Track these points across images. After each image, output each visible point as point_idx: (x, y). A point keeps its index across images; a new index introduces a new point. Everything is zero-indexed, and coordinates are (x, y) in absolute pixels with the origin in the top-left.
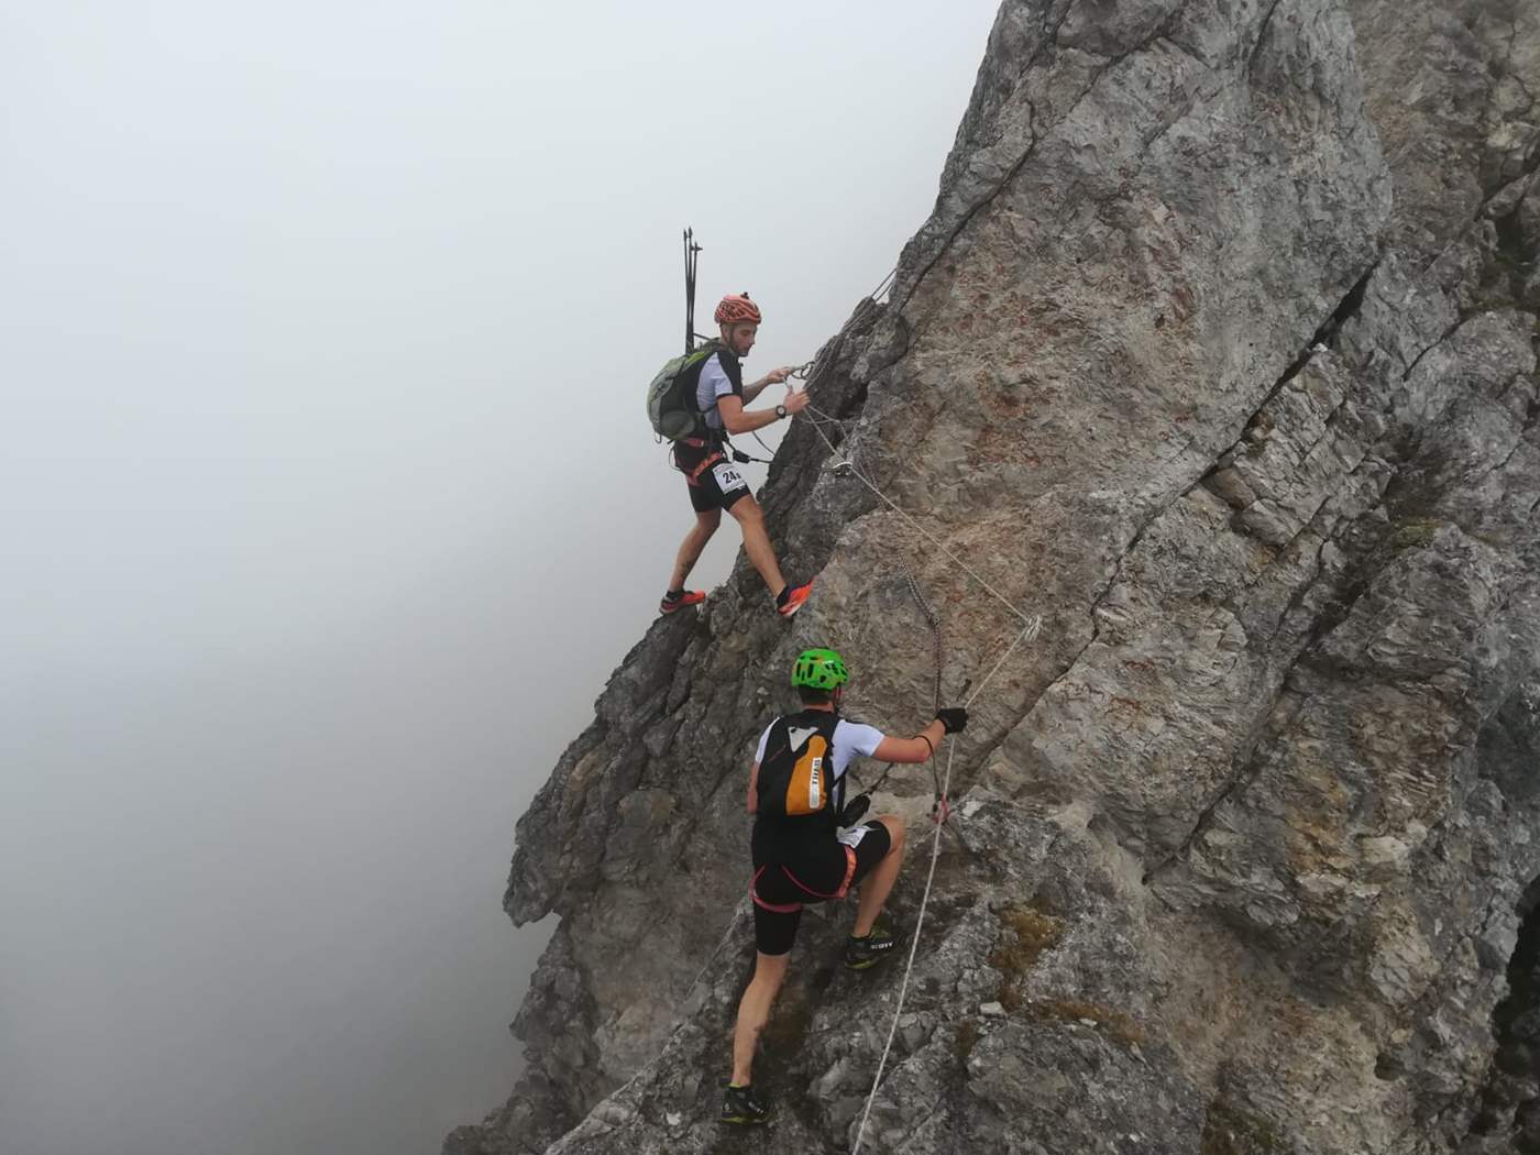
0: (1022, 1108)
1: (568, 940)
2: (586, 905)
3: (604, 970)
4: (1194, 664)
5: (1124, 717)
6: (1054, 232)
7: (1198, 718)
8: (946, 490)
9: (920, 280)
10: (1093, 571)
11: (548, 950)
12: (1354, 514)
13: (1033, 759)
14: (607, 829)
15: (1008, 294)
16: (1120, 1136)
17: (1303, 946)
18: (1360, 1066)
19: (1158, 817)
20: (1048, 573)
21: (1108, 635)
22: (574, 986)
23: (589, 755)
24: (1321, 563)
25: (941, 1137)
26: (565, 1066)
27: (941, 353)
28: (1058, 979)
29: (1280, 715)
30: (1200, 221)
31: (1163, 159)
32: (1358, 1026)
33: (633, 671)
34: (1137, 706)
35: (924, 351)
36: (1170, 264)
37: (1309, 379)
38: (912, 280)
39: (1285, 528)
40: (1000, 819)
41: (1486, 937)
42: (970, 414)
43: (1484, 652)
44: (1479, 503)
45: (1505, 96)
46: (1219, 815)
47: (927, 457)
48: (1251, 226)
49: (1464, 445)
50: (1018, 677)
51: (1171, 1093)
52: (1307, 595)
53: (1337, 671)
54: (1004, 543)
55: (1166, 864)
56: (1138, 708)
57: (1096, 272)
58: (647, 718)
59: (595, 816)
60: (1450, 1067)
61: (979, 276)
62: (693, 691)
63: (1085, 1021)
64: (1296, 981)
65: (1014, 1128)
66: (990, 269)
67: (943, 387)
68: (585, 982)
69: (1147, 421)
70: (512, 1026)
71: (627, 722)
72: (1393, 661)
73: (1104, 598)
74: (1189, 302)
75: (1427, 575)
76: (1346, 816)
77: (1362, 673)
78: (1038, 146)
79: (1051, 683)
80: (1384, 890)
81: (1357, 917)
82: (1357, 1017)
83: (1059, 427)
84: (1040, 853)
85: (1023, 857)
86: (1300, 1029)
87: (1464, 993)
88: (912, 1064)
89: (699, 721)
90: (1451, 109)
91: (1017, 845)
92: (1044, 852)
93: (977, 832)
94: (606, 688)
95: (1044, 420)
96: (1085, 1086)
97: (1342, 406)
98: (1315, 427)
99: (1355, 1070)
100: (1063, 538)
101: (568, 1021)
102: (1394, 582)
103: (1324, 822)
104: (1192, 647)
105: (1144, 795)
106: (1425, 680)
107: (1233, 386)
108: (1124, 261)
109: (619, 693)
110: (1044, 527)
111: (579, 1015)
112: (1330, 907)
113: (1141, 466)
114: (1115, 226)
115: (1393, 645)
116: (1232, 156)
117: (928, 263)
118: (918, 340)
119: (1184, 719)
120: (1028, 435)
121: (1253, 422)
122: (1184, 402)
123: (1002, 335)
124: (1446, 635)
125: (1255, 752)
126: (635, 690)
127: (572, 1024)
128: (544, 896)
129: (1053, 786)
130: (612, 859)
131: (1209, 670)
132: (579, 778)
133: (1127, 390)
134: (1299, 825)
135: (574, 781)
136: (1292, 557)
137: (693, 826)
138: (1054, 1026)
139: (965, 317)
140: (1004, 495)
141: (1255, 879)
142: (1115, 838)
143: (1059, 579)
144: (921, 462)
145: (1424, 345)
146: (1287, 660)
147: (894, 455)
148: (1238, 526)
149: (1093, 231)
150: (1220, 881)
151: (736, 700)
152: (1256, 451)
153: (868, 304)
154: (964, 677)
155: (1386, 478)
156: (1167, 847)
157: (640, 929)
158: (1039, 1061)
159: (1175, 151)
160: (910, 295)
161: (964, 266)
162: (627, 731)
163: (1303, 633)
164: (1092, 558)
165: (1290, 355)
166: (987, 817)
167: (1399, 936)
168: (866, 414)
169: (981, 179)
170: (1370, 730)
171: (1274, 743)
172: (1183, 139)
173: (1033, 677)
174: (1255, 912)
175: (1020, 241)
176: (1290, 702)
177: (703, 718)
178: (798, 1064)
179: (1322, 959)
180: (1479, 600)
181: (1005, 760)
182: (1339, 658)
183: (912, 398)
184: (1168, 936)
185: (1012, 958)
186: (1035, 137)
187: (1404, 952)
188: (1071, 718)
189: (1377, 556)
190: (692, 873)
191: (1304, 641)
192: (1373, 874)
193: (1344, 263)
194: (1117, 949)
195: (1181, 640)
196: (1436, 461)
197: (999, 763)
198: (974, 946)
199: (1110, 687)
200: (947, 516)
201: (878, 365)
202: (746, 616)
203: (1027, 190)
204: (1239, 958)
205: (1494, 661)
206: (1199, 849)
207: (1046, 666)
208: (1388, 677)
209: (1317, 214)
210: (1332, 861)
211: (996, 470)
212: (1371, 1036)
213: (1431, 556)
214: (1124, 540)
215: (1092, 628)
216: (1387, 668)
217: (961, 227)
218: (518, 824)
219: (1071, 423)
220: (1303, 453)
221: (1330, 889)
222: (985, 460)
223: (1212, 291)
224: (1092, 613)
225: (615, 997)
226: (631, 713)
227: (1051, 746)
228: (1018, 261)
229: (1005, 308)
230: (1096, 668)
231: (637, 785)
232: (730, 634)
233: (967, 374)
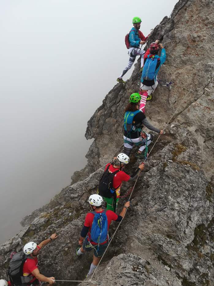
0: (173, 178)
1: (96, 143)
2: (99, 137)
3: (102, 148)
5: (206, 111)
8: (177, 61)
9: (178, 12)
10: (206, 80)
11: (92, 144)
13: (186, 117)
14: (103, 125)
15: (197, 16)
16: (191, 184)
19: (209, 130)
20: (196, 80)
21: (206, 94)
22: (96, 151)
23: (101, 111)
25: (158, 181)
26: (94, 164)
27: (181, 29)
28: (184, 158)
33: (110, 95)
34: (209, 109)
35: (177, 29)
38: (177, 12)
40: (177, 128)
42: (185, 44)
47: (174, 53)
50: (186, 101)
51: (202, 179)
54: (188, 73)
55: (209, 139)
58: (112, 104)
59: (101, 122)
61: (192, 11)
62: (121, 100)
63: (188, 165)
65: (172, 181)
66: (194, 10)
67: (180, 37)
68: (98, 150)
70: (86, 156)
71: (108, 105)
73: (207, 86)
79: (192, 103)
83: (204, 48)
85: (181, 135)
88: (154, 168)
89: (122, 106)
91: (180, 133)
92: (185, 135)
93: (173, 130)
94: (105, 98)
95: (201, 46)
96: (186, 176)
100: (200, 72)
105: (207, 126)
109: (107, 99)
110: (197, 70)
111: (97, 155)
117: (181, 8)
118: (176, 26)
120: (197, 49)
123: (195, 26)
126: (110, 99)
127: (96, 157)
128: (92, 135)
129: (189, 123)
130: (104, 130)
132: (99, 115)
137: (119, 125)
138: (182, 165)
139: (187, 21)
140: (190, 62)
142: (200, 134)
143: (198, 81)
153: (166, 17)
154: (175, 100)
156: (210, 136)
157: (108, 142)
158: (178, 170)
160: (176, 15)
161: (189, 9)
162: (108, 106)
164: (206, 77)
166: (175, 128)
173: (189, 101)
177: (123, 105)
178: (134, 166)
181: (181, 117)
183: (173, 40)
184: (207, 153)
185: (175, 153)
188: (195, 110)
190: (118, 133)
194: (196, 154)
197: (179, 118)
198: (169, 150)
199: (205, 104)
200: (176, 66)
201: (168, 31)
202: (133, 85)
207: (192, 99)
211: (188, 57)
215: (203, 92)
218: (88, 122)
219: (207, 47)
222: (187, 54)
224: (204, 89)
225: (103, 153)
226: (109, 103)
227: (190, 115)
228: (201, 8)
229: (196, 19)
230: (203, 100)
231: (109, 117)
232: (129, 89)
233: (186, 34)
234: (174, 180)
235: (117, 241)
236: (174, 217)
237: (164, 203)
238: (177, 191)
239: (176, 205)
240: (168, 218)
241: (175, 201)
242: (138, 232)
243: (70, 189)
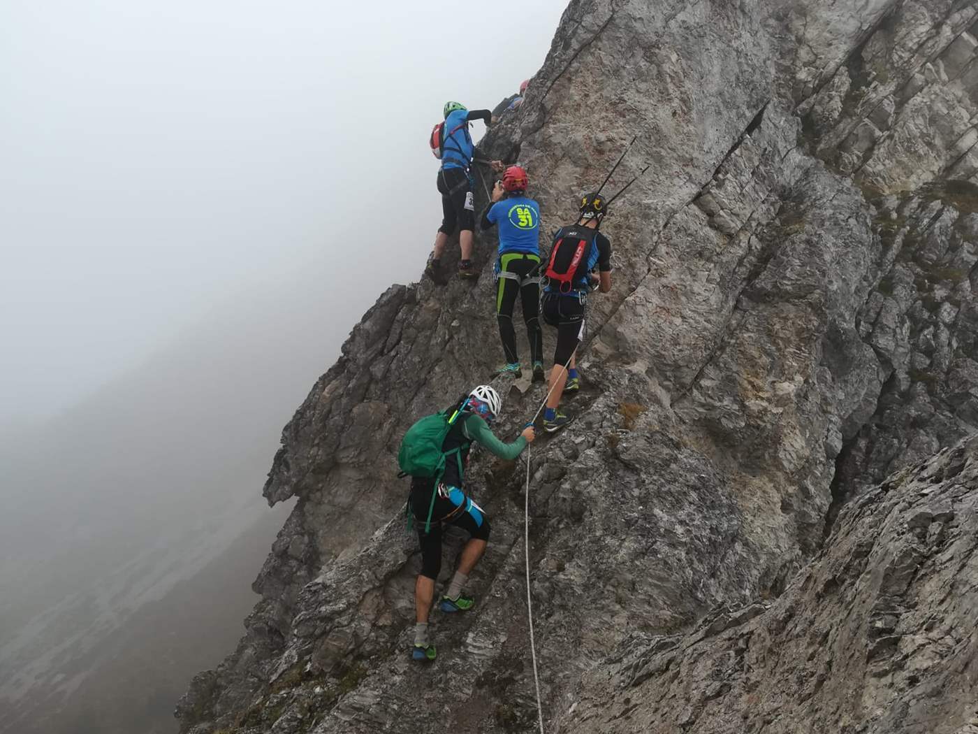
1: (302, 515)
2: (320, 485)
3: (326, 530)
4: (696, 289)
5: (662, 316)
6: (622, 63)
7: (697, 318)
8: (565, 201)
9: (553, 84)
10: (647, 238)
11: (286, 524)
12: (764, 222)
13: (616, 339)
14: (343, 428)
15: (598, 94)
17: (745, 443)
18: (775, 504)
19: (680, 366)
21: (654, 272)
22: (303, 547)
23: (334, 382)
24: (750, 247)
25: (608, 483)
27: (564, 125)
28: (649, 424)
29: (734, 322)
30: (692, 63)
31: (675, 30)
32: (772, 485)
33: (368, 325)
34: (668, 311)
35: (555, 124)
36: (679, 85)
37: (743, 151)
38: (549, 84)
39: (735, 225)
40: (601, 369)
41: (828, 441)
42: (580, 158)
43: (831, 282)
44: (823, 216)
45: (804, 54)
46: (706, 371)
47: (555, 183)
48: (716, 69)
49: (814, 189)
52: (745, 260)
53: (760, 297)
55: (681, 396)
56: (668, 312)
57: (643, 86)
58: (373, 356)
59: (337, 419)
60: (814, 509)
61: (584, 84)
62: (404, 336)
64: (741, 465)
66: (590, 80)
67: (563, 144)
68: (312, 542)
69: (668, 166)
71: (362, 357)
72: (789, 288)
73: (653, 251)
74: (688, 105)
75: (803, 246)
76: (766, 372)
77: (774, 296)
78: (615, 16)
79: (627, 297)
80: (785, 410)
81: (773, 425)
82: (771, 481)
83: (626, 166)
84: (625, 382)
86: (745, 486)
87: (820, 468)
88: (589, 452)
89: (406, 355)
90: (779, 57)
91: (613, 378)
92: (627, 382)
93: (593, 374)
94: (349, 336)
97: (758, 167)
98: (746, 176)
99: (772, 505)
100: (631, 220)
101: (296, 572)
102: (788, 249)
103: (756, 375)
104: (694, 280)
105: (674, 355)
106: (804, 297)
107: (710, 149)
108: (656, 82)
109: (358, 338)
110: (621, 216)
112: (761, 418)
113: (666, 189)
114: (652, 62)
115: (790, 279)
116: (708, 32)
117: (557, 75)
118: (551, 118)
119: (691, 317)
120: (609, 169)
121: (717, 172)
122: (687, 156)
123: (597, 116)
124: (813, 274)
125: (722, 340)
126: (368, 337)
127: (298, 574)
128: (294, 480)
129: (627, 353)
130: (344, 448)
131: (702, 293)
132: (328, 395)
133: (658, 149)
134: (745, 376)
135: (325, 397)
136: (737, 242)
137: (398, 422)
139: (577, 105)
141: (725, 403)
142: (658, 381)
143: (631, 241)
144: (551, 186)
145: (789, 148)
146: (737, 292)
147: (536, 182)
148: (712, 225)
149: (642, 64)
150: (708, 404)
151: (429, 341)
152: (720, 185)
155: (778, 206)
156: (683, 386)
157: (353, 499)
159: (680, 27)
160: (547, 92)
161: (576, 78)
162: (361, 363)
163: (744, 279)
164: (646, 231)
165: (734, 139)
166: (595, 368)
167: (792, 435)
168: (520, 161)
169: (587, 30)
170: (777, 327)
171: (732, 335)
172: (684, 22)
173: (616, 296)
174: (724, 421)
175: (605, 66)
176: (738, 316)
177: (409, 352)
179: (755, 450)
180: (827, 257)
181: (601, 342)
182: (763, 288)
183: (547, 151)
186: (613, 11)
187: (794, 443)
188: (637, 316)
189: (777, 241)
190: (394, 453)
191: (744, 283)
192: (781, 401)
193: (757, 94)
195: (689, 276)
196: (800, 198)
197: (598, 344)
198: (609, 406)
199: (655, 300)
200: (564, 216)
201: (528, 132)
203: (609, 39)
204: (714, 453)
205: (835, 287)
206: (697, 389)
207: (624, 288)
208: (785, 297)
209: (745, 67)
210: (761, 394)
212: (778, 490)
213: (804, 237)
214: (661, 223)
215: (647, 267)
216: (787, 292)
217: (575, 56)
218: (286, 429)
219: (632, 164)
220: (742, 187)
221: (761, 408)
222: (586, 184)
223: (699, 100)
224: (647, 260)
225: (334, 546)
226: (364, 353)
227: (627, 330)
228: (604, 77)
229: (597, 102)
230: (649, 289)
231: (362, 401)
232: (428, 299)
233: (579, 135)
234: (652, 471)
235: (518, 714)
236: (682, 568)
237: (645, 533)
238: (670, 493)
239: (679, 530)
240: (670, 569)
241: (673, 520)
242: (587, 652)
243: (313, 589)
